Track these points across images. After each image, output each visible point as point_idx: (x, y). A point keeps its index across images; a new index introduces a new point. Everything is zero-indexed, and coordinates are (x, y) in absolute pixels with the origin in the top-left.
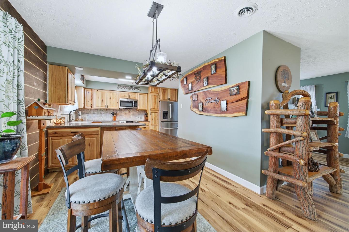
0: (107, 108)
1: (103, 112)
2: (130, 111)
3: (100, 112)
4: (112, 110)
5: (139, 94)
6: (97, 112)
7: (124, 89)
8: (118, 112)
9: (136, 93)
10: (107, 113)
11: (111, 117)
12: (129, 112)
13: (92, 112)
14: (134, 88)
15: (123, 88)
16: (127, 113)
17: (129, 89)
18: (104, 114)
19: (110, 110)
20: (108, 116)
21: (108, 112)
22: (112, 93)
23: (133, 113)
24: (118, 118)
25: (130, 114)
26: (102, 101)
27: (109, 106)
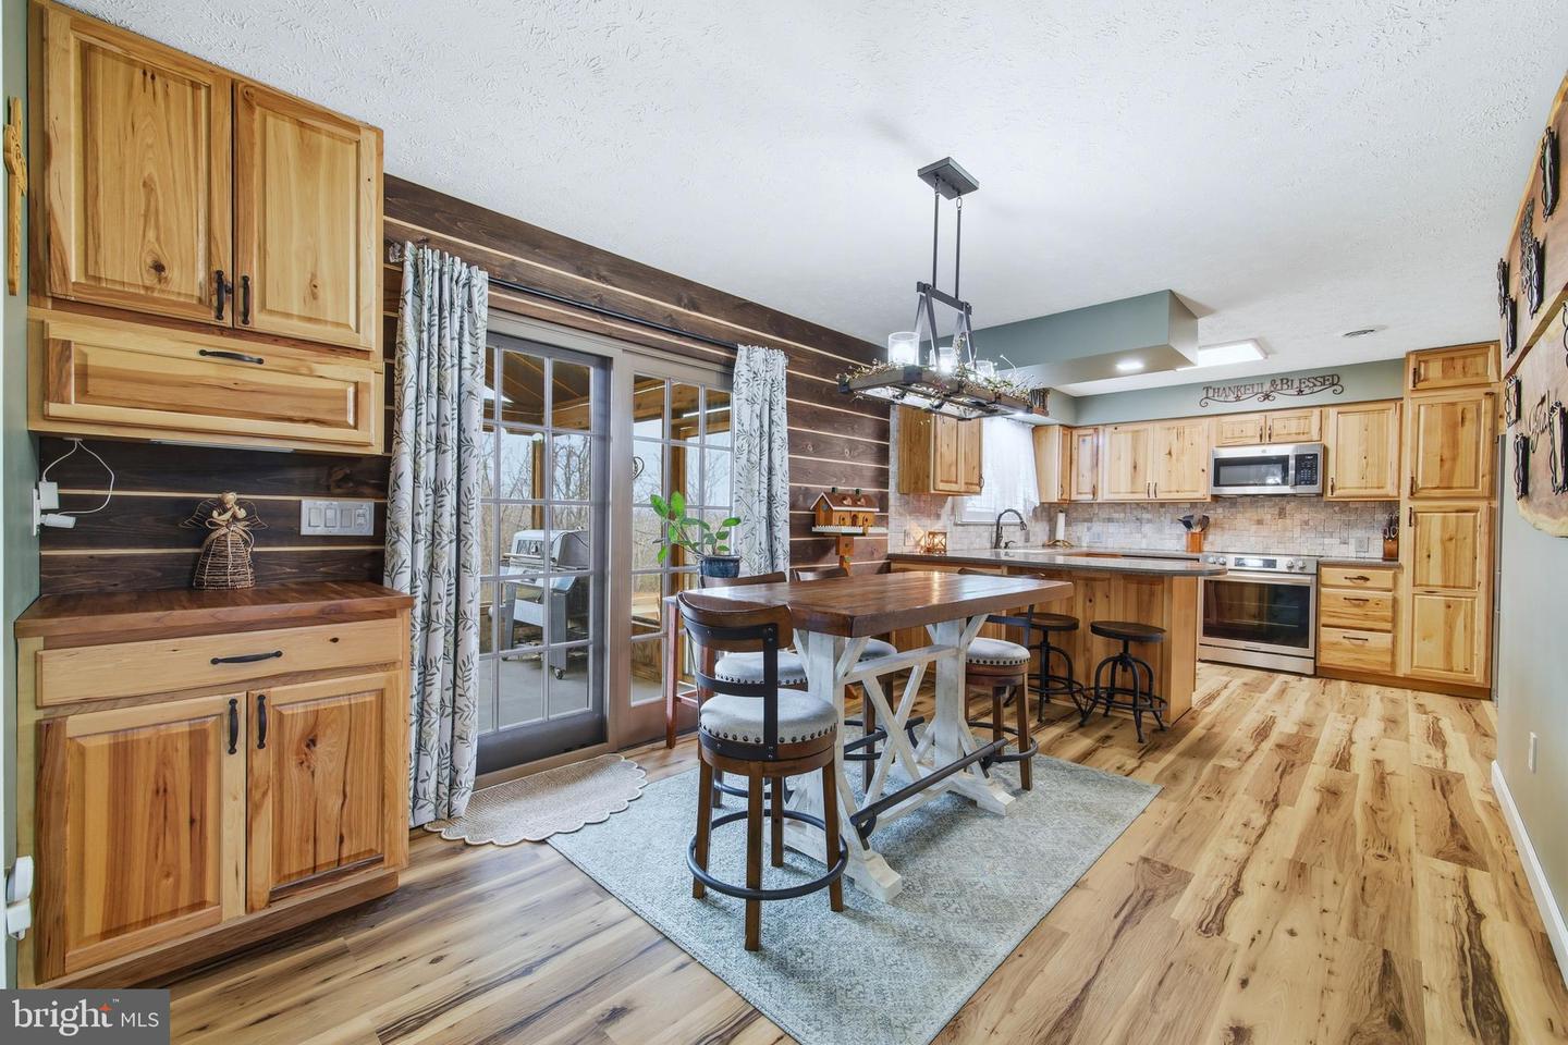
0: (1153, 496)
1: (1146, 516)
2: (1288, 507)
3: (1135, 513)
5: (1333, 411)
6: (1122, 515)
7: (1238, 399)
8: (1217, 514)
9: (1316, 412)
10: (1162, 518)
11: (1179, 537)
13: (1104, 514)
14: (1296, 384)
15: (1232, 398)
16: (1269, 517)
17: (1267, 397)
18: (1149, 521)
19: (1175, 504)
20: (1167, 530)
22: (1175, 431)
23: (1306, 517)
24: (1215, 541)
25: (1288, 521)
26: (1135, 467)
27: (1162, 486)
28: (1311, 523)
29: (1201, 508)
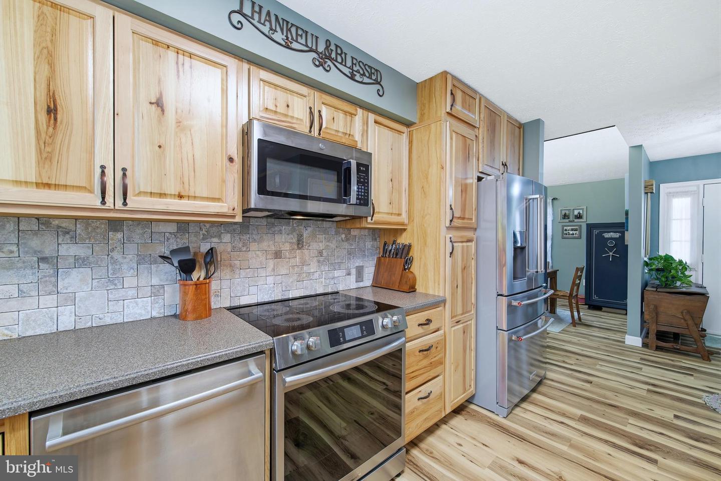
1: (69, 250)
2: (306, 234)
4: (173, 228)
8: (224, 244)
10: (116, 255)
11: (157, 291)
12: (300, 244)
16: (287, 247)
18: (80, 262)
20: (130, 281)
21: (132, 249)
23: (322, 246)
25: (306, 251)
26: (52, 111)
27: (139, 180)
28: (325, 254)
29: (196, 234)
